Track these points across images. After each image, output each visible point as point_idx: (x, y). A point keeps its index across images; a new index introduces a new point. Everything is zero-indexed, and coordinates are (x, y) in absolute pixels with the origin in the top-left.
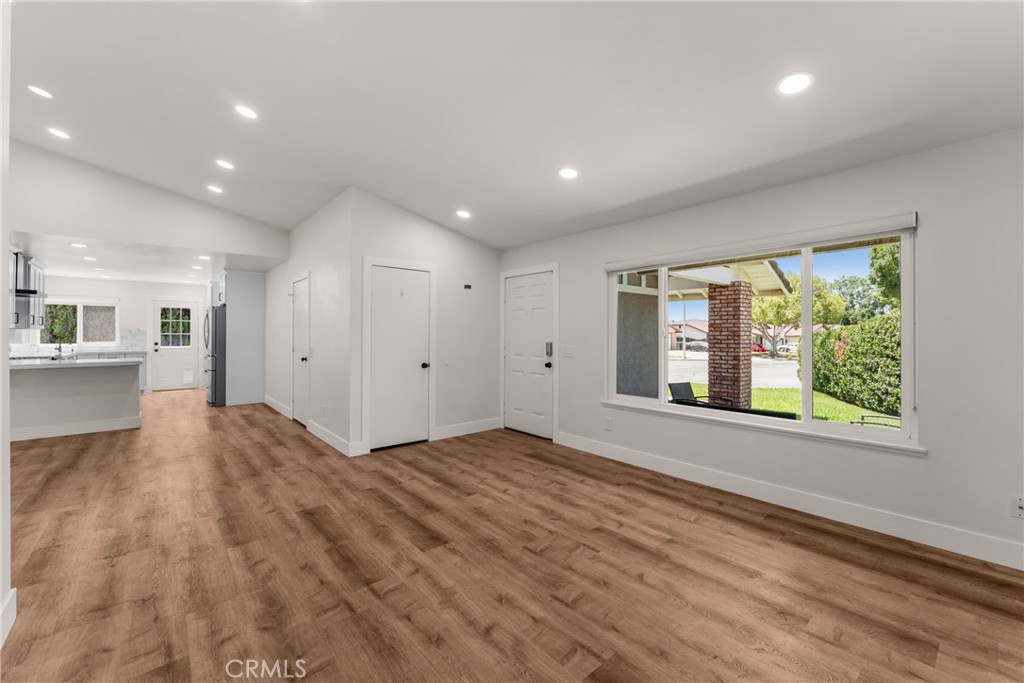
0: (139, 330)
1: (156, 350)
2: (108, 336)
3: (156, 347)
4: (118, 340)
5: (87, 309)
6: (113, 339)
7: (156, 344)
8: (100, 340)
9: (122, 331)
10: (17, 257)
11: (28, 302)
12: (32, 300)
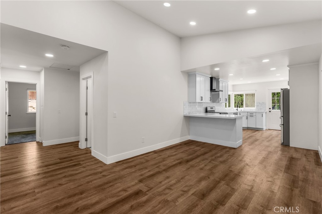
0: (263, 103)
1: (270, 112)
2: (253, 105)
3: (270, 110)
4: (256, 107)
5: (247, 95)
6: (254, 106)
7: (270, 109)
8: (251, 107)
9: (257, 103)
10: (212, 79)
11: (219, 94)
12: (220, 93)
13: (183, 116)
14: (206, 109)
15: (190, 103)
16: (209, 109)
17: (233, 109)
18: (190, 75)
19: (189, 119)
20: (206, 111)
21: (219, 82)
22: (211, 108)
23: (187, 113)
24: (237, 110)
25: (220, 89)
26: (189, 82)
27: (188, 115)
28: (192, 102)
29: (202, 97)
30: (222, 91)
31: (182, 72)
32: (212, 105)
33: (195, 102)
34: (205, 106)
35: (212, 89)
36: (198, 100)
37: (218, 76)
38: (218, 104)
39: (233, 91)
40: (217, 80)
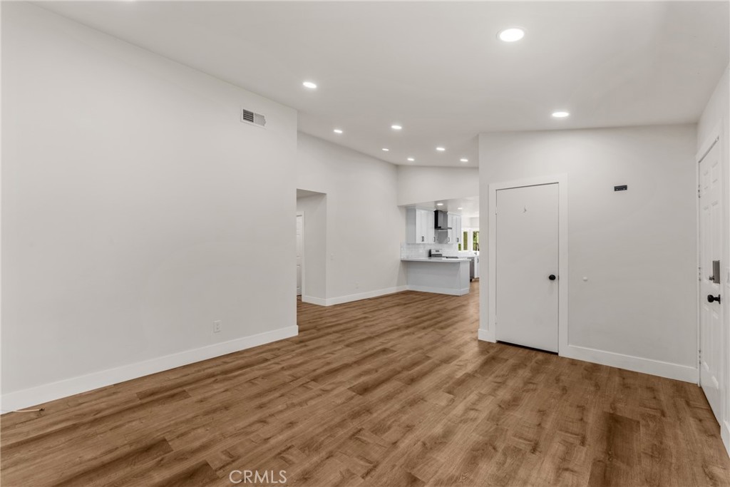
10: (436, 213)
11: (447, 232)
12: (449, 230)
13: (400, 261)
14: (430, 252)
15: (409, 244)
16: (433, 252)
17: (470, 252)
18: (409, 211)
19: (407, 264)
20: (430, 255)
21: (447, 216)
22: (437, 251)
23: (404, 257)
24: (476, 253)
25: (449, 226)
26: (407, 219)
27: (406, 259)
28: (411, 243)
29: (423, 237)
30: (451, 228)
31: (399, 206)
32: (438, 247)
33: (415, 244)
34: (428, 248)
35: (437, 227)
36: (419, 240)
37: (446, 209)
38: (445, 245)
39: (471, 227)
40: (445, 213)
